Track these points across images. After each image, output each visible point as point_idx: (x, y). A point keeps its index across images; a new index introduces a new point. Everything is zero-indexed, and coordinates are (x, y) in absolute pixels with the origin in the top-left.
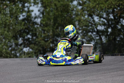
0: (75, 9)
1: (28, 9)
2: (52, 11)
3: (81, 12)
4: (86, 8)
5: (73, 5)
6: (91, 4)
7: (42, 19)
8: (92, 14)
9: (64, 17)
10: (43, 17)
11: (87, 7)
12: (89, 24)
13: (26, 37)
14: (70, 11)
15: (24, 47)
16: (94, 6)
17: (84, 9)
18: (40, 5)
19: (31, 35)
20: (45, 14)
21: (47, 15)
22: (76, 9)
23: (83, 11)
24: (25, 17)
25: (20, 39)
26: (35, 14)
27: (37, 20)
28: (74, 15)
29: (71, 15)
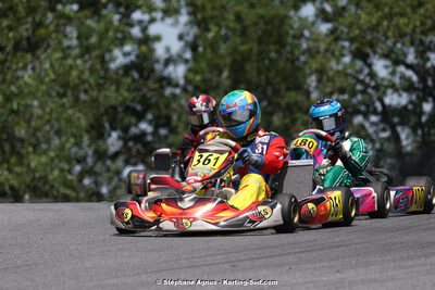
0: (307, 33)
1: (144, 30)
2: (226, 39)
3: (329, 45)
4: (346, 30)
5: (300, 19)
6: (363, 15)
7: (191, 65)
8: (368, 50)
9: (266, 62)
10: (195, 58)
11: (350, 26)
12: (354, 85)
13: (133, 130)
14: (290, 40)
15: (127, 163)
16: (374, 21)
17: (339, 32)
18: (184, 18)
19: (150, 122)
20: (201, 49)
21: (209, 51)
22: (312, 33)
23: (337, 39)
24: (132, 58)
25: (114, 135)
26: (168, 49)
27: (175, 71)
28: (303, 53)
29: (292, 53)
